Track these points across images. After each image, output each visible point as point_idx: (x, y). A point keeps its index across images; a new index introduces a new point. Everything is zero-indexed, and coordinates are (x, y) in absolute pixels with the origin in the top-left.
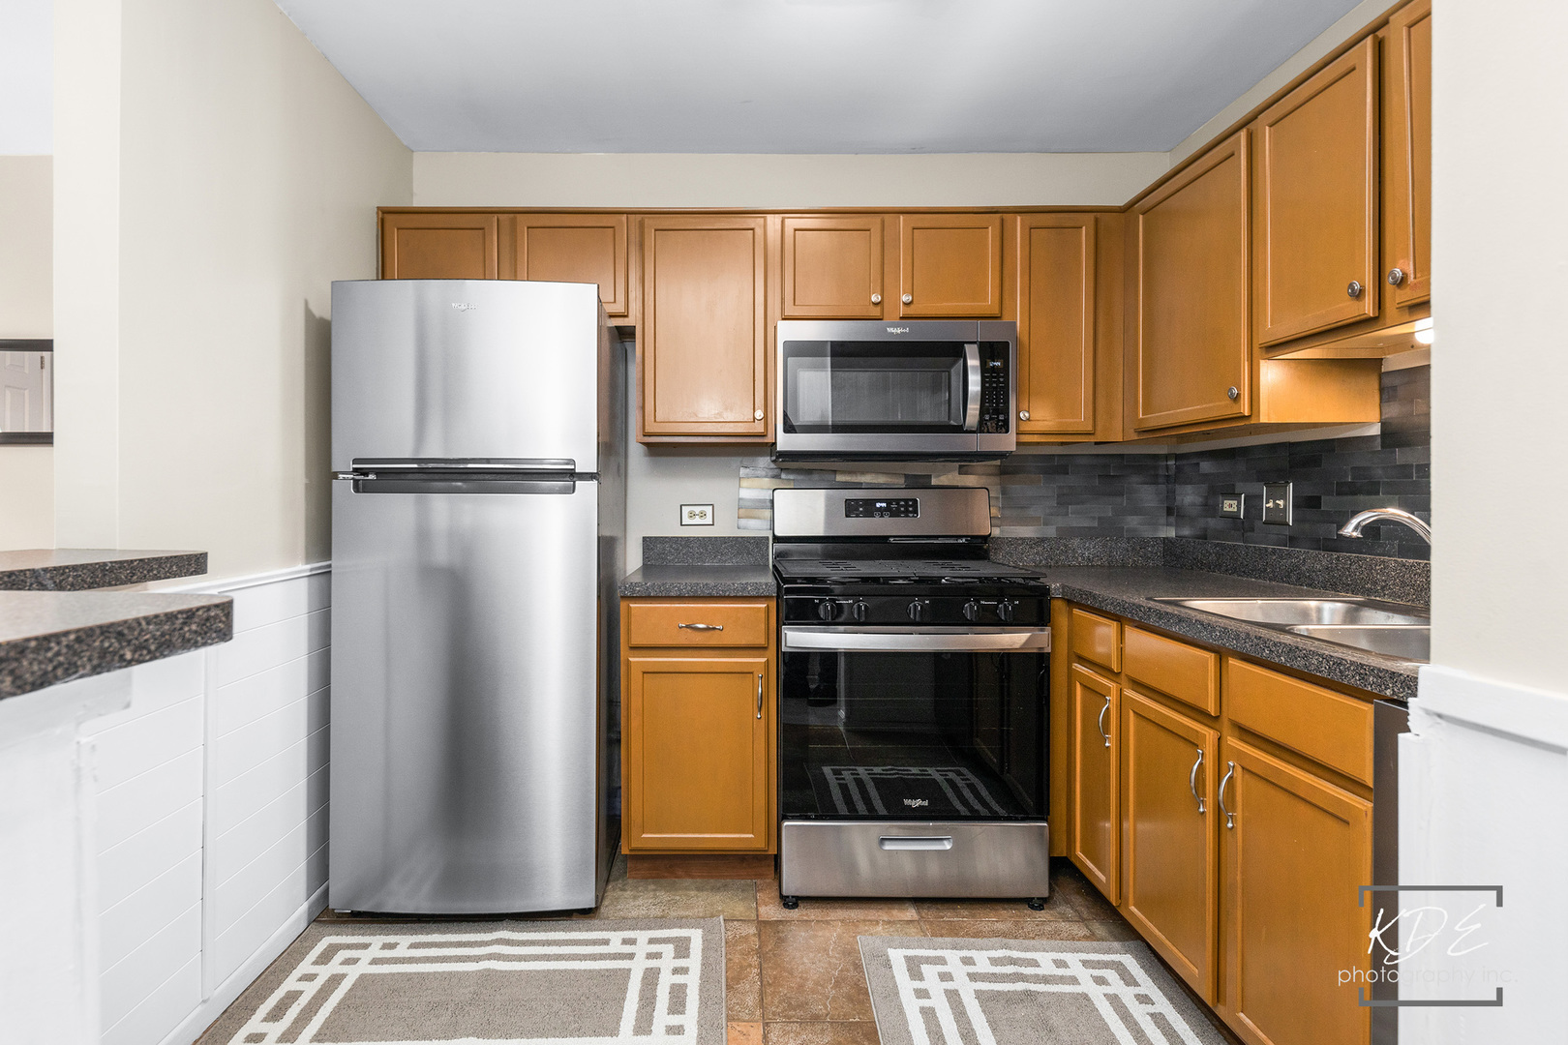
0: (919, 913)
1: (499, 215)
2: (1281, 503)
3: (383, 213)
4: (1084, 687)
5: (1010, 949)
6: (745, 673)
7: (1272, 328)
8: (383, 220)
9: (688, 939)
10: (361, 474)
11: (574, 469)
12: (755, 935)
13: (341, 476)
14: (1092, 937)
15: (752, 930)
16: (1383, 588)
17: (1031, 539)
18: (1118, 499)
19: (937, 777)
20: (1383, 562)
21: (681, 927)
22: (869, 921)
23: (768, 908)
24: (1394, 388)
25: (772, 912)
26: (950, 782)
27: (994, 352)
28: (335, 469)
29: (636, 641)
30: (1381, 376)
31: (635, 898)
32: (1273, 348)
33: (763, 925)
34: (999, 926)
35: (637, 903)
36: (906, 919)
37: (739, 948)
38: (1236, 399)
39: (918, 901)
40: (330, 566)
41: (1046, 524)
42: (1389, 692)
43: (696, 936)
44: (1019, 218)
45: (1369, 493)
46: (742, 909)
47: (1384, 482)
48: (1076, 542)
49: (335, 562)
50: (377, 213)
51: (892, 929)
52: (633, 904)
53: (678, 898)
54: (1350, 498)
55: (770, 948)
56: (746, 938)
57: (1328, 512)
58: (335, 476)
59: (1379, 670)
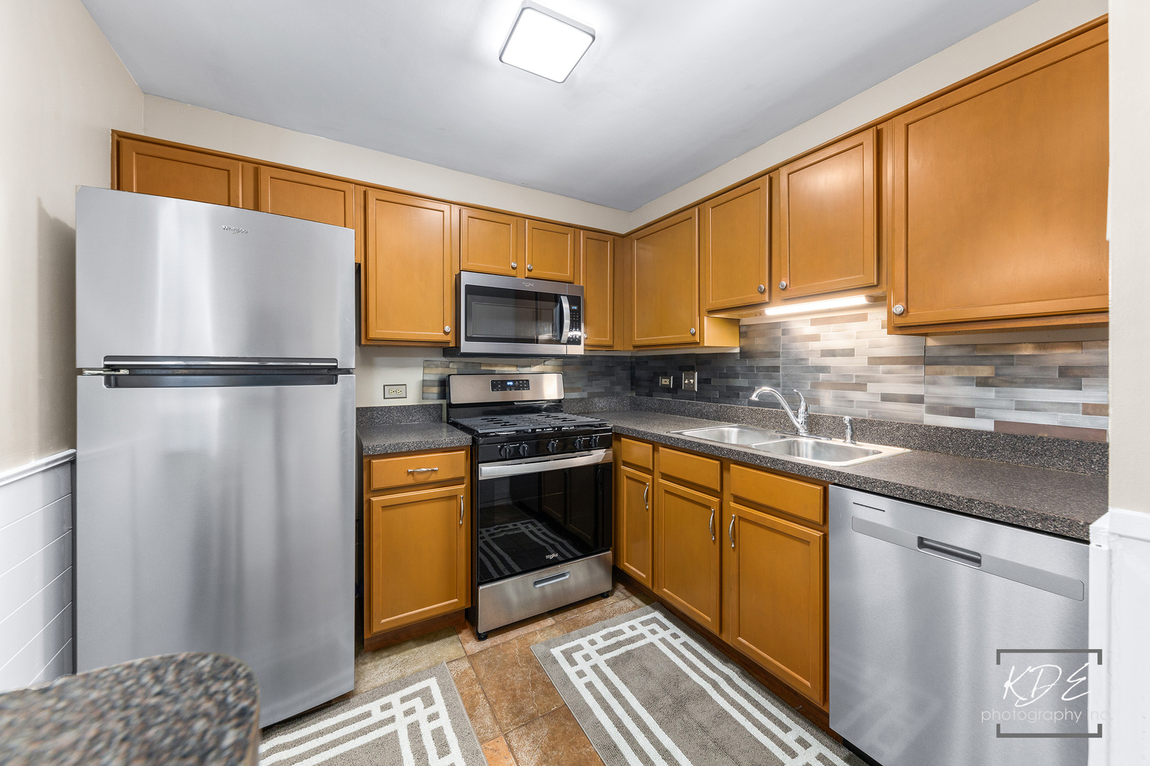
0: (554, 619)
1: (244, 163)
2: (692, 381)
3: (119, 136)
4: (628, 477)
5: (607, 627)
6: (453, 497)
7: (712, 303)
8: (118, 143)
9: (428, 689)
10: (113, 370)
11: (336, 366)
12: (469, 668)
13: (87, 372)
14: (636, 607)
15: (466, 665)
16: (742, 420)
17: (577, 399)
18: (612, 378)
19: (523, 529)
20: (742, 408)
21: (420, 681)
22: (531, 633)
23: (470, 644)
24: (746, 333)
25: (473, 647)
26: (532, 532)
27: (574, 300)
28: (79, 366)
29: (376, 485)
30: (740, 327)
31: (376, 667)
32: (711, 312)
33: (471, 657)
34: (596, 614)
35: (379, 671)
36: (549, 625)
37: (464, 682)
38: (694, 335)
39: (552, 613)
40: (75, 454)
41: (583, 391)
42: (836, 481)
43: (432, 683)
44: (582, 232)
45: (735, 378)
46: (454, 651)
47: (741, 374)
48: (596, 399)
49: (82, 452)
50: (112, 135)
51: (545, 635)
52: (376, 673)
53: (407, 657)
54: (725, 380)
55: (483, 674)
56: (465, 673)
57: (714, 386)
58: (80, 372)
59: (830, 470)
